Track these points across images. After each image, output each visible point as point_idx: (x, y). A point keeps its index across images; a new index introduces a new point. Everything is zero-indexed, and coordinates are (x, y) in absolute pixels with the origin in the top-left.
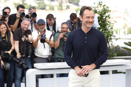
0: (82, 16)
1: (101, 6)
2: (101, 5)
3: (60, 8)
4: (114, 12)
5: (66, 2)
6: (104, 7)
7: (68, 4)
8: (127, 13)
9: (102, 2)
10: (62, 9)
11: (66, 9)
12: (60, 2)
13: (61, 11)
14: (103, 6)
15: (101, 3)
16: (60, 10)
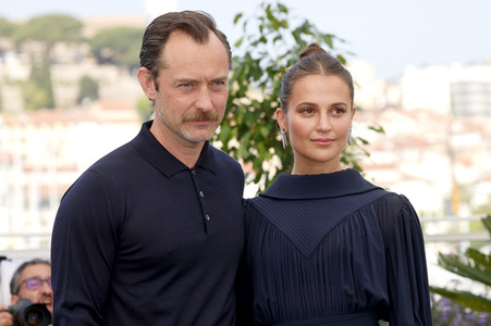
0: (155, 75)
1: (281, 30)
2: (278, 25)
3: (40, 96)
4: (383, 110)
5: (78, 60)
6: (304, 37)
7: (90, 69)
8: (467, 114)
9: (284, 9)
10: (50, 105)
11: (79, 101)
12: (39, 59)
13: (45, 114)
14: (296, 34)
15: (280, 17)
16: (38, 107)
